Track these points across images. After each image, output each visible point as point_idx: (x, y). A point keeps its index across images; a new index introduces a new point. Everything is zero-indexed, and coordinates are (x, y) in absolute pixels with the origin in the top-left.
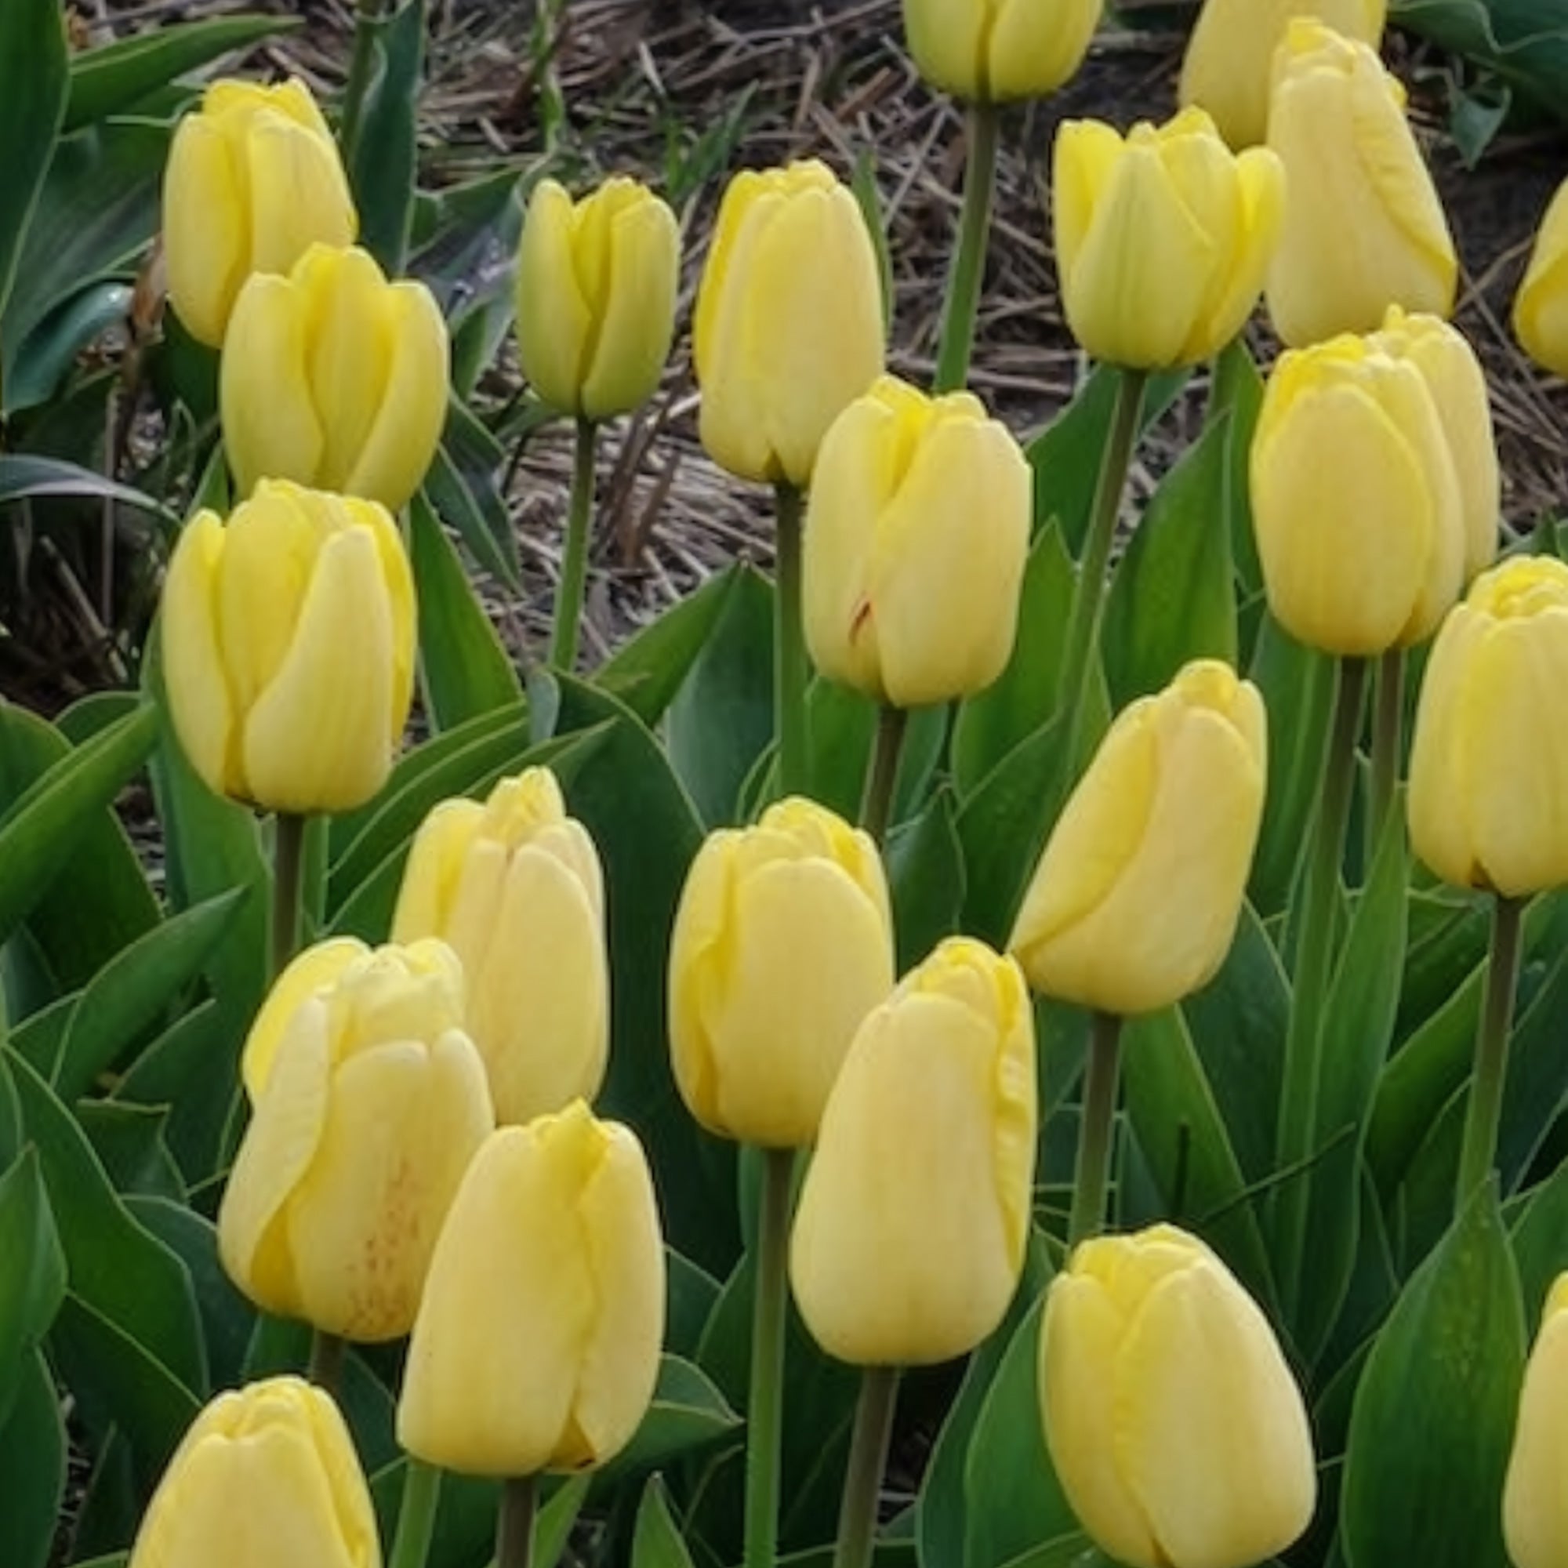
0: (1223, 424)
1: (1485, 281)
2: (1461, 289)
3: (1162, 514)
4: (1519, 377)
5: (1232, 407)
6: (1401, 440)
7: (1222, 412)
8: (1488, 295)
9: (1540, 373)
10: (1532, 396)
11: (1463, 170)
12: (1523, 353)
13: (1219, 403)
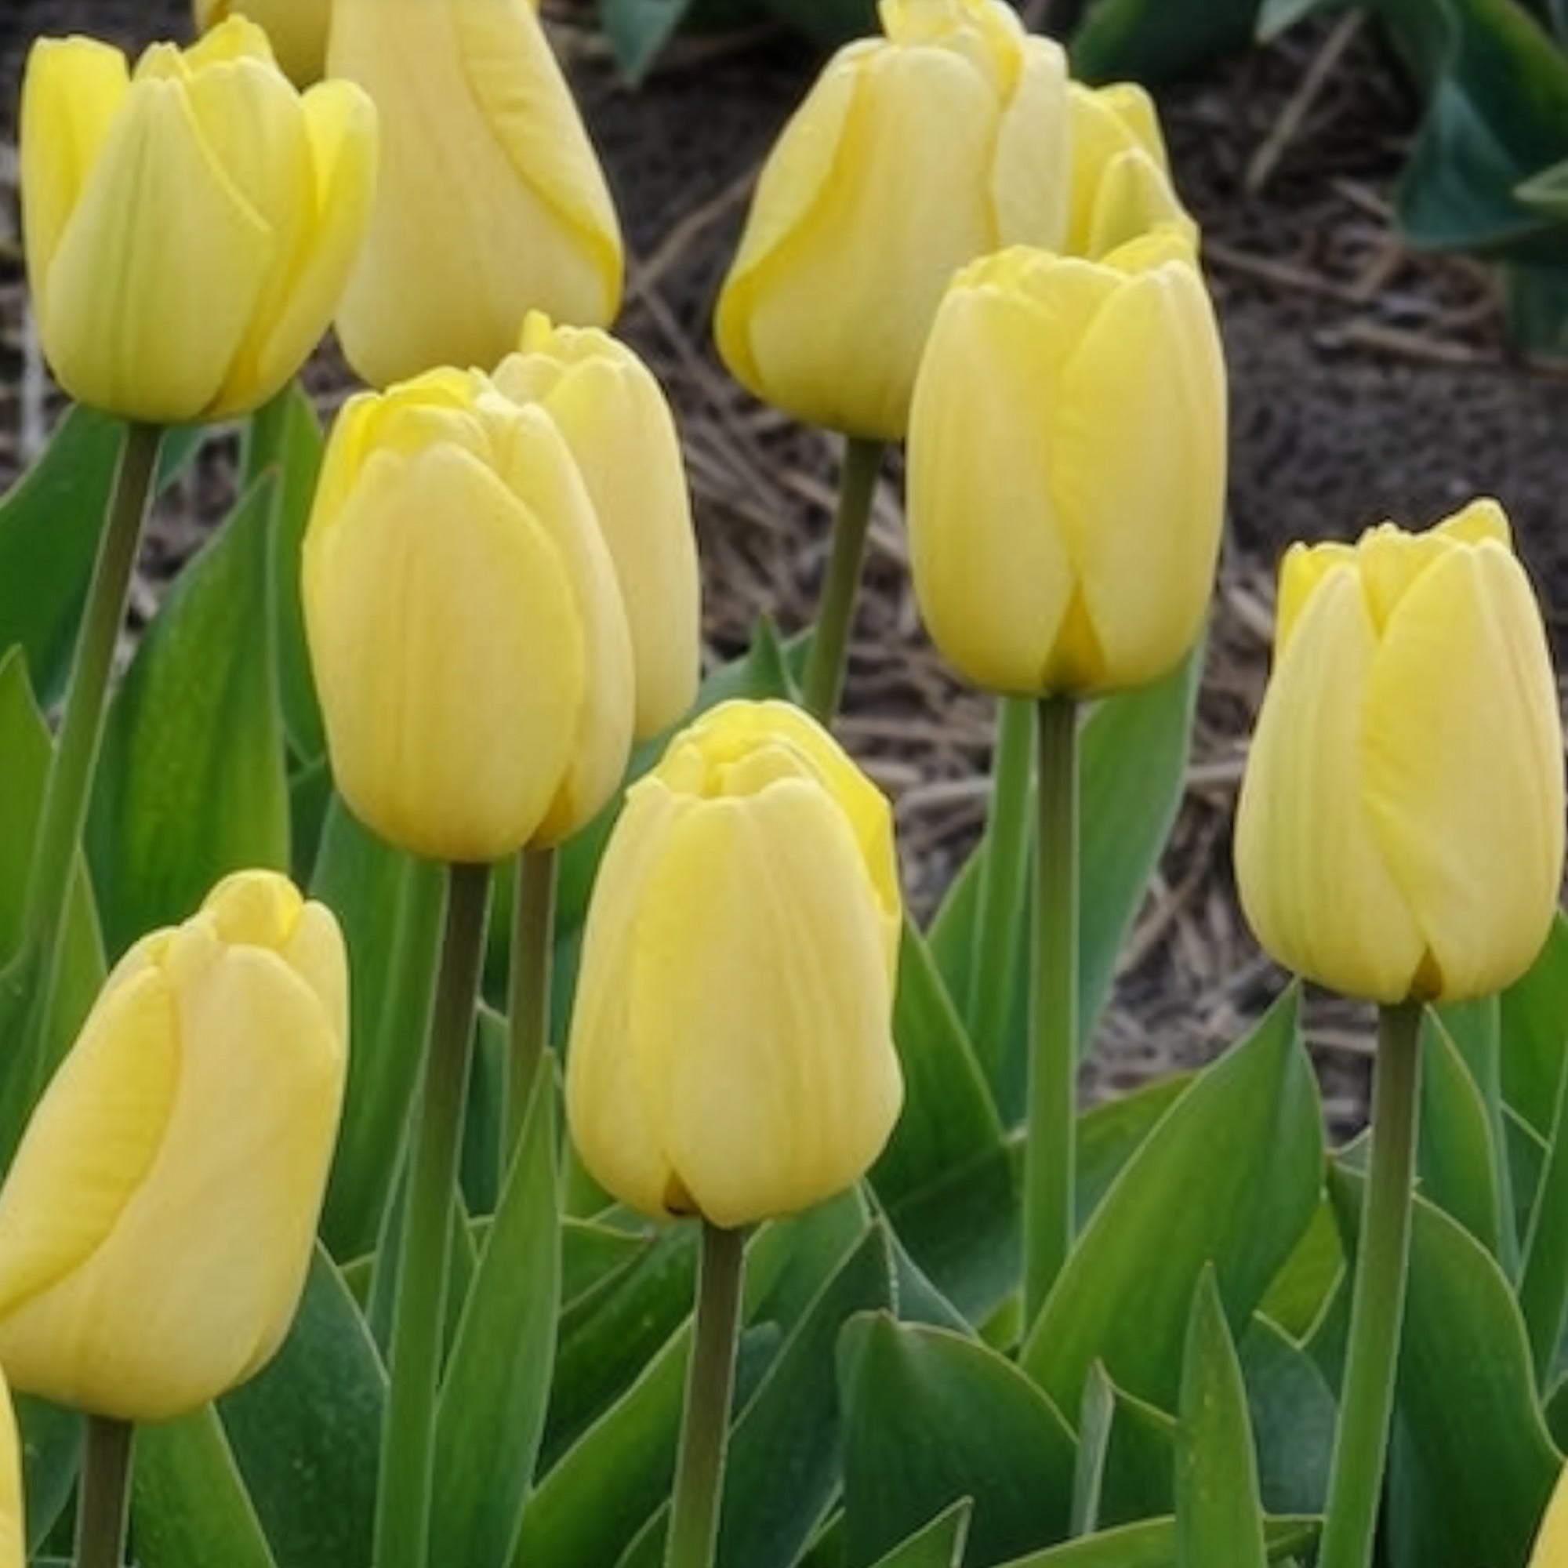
0: (265, 495)
1: (656, 266)
2: (627, 277)
3: (172, 639)
4: (713, 413)
5: (278, 469)
6: (534, 525)
7: (262, 478)
8: (662, 287)
9: (749, 404)
10: (737, 442)
11: (620, 95)
12: (721, 370)
13: (258, 463)
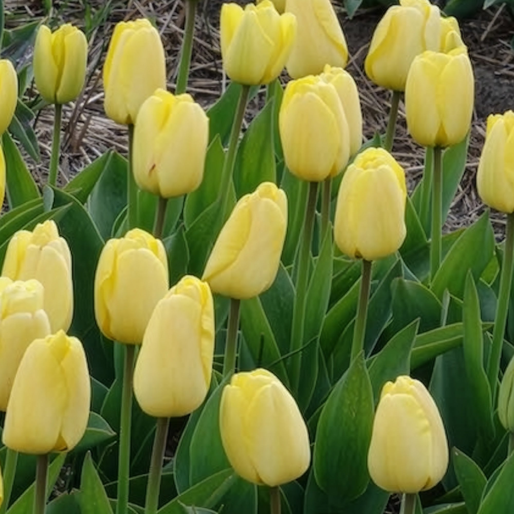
0: (271, 103)
1: (356, 57)
2: (349, 59)
3: (251, 134)
4: (367, 88)
5: (274, 98)
6: (328, 110)
7: (270, 100)
8: (357, 60)
9: (375, 86)
10: (372, 94)
11: (348, 20)
12: (369, 79)
13: (269, 96)
